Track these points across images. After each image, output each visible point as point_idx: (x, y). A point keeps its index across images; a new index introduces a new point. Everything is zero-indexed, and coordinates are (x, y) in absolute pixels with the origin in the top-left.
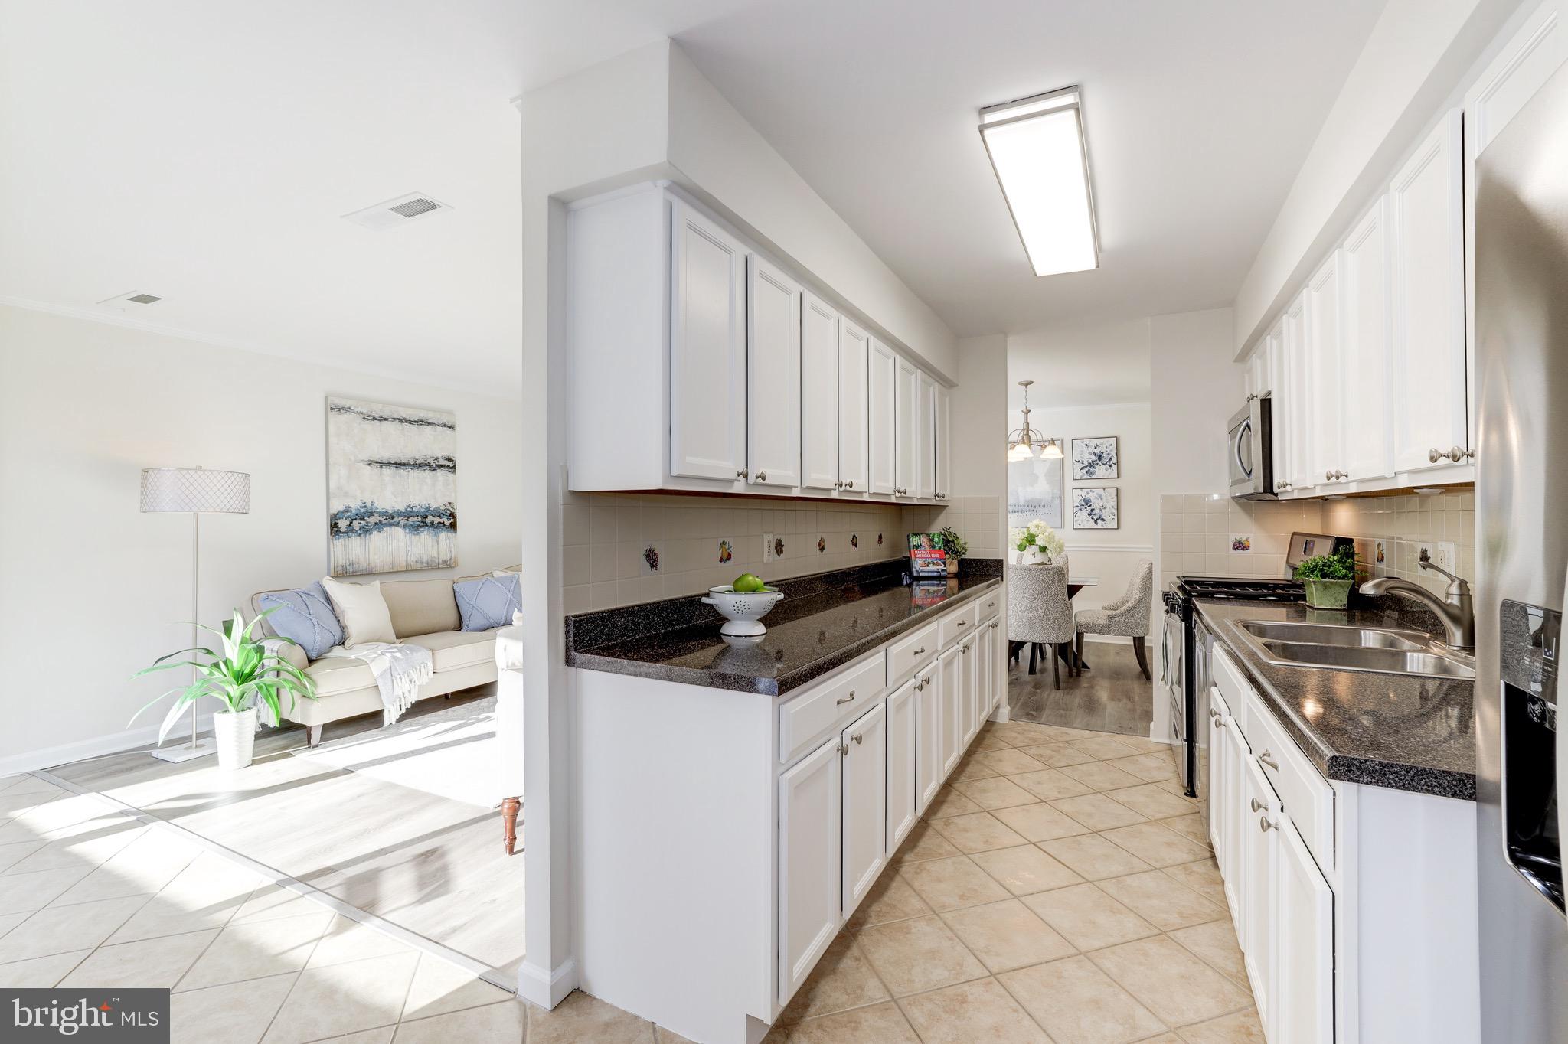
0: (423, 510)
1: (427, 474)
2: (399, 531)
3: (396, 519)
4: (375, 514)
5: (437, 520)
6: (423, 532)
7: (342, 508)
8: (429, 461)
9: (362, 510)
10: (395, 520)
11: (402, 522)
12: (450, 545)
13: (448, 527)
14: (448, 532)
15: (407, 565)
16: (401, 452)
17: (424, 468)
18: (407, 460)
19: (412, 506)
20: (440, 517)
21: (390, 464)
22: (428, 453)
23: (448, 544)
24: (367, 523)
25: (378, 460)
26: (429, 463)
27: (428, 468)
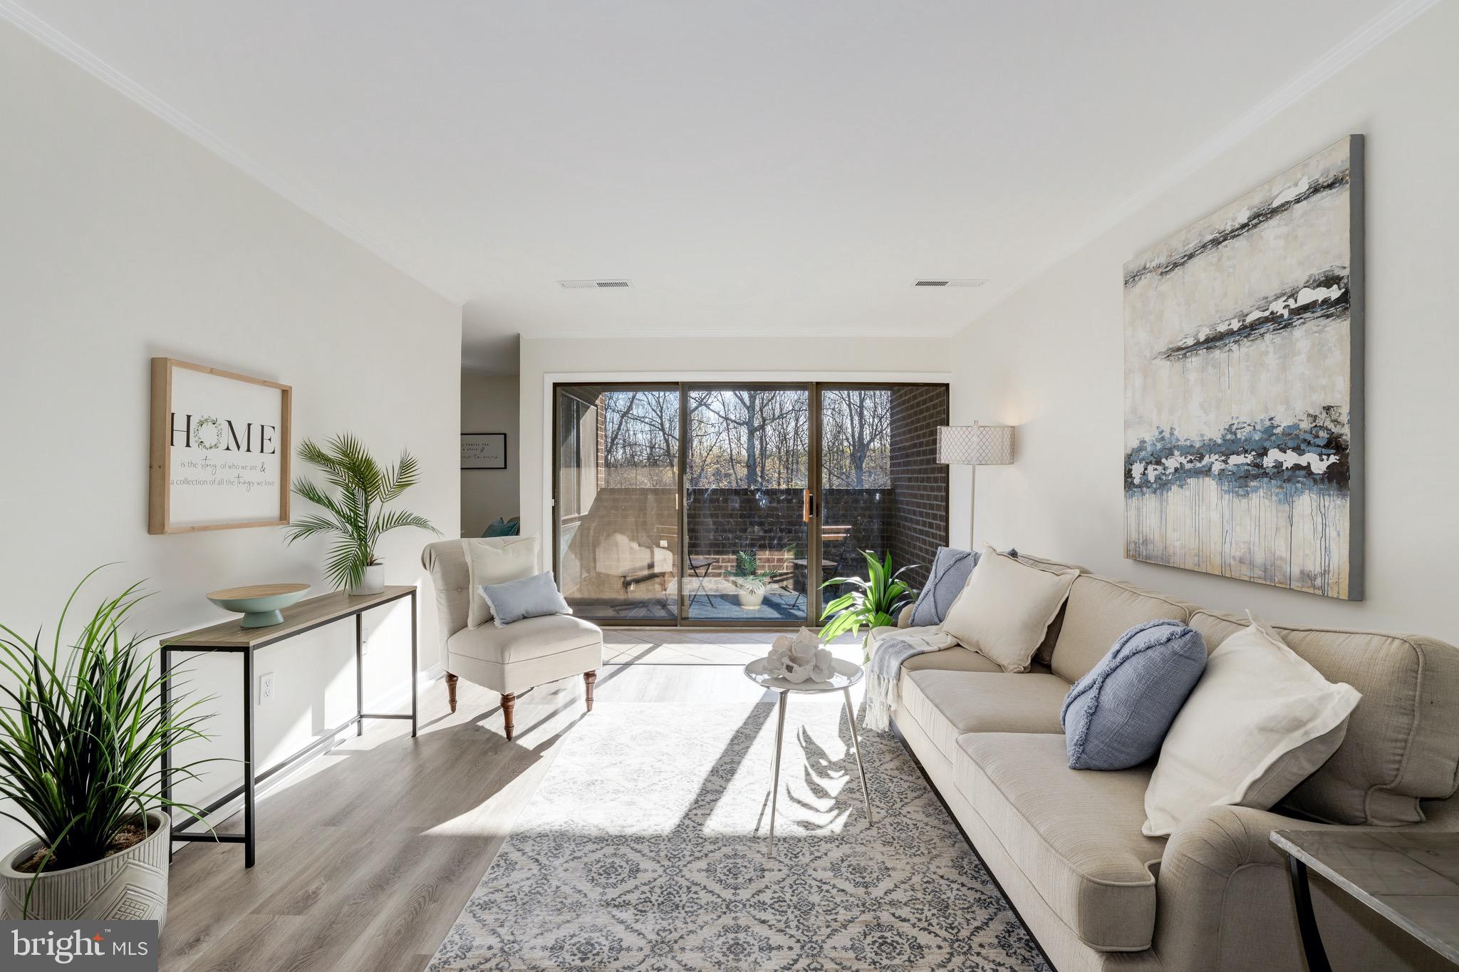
0: (1257, 437)
1: (1270, 342)
2: (1210, 484)
3: (1206, 460)
4: (1176, 453)
5: (1290, 459)
6: (1256, 489)
7: (1135, 444)
8: (1278, 307)
9: (1159, 446)
10: (1204, 463)
11: (1217, 467)
12: (1324, 530)
13: (1322, 479)
14: (1321, 493)
15: (1224, 565)
16: (1217, 312)
17: (1262, 331)
18: (1227, 323)
19: (1234, 427)
20: (1298, 450)
21: (1198, 344)
22: (1273, 288)
23: (1320, 527)
24: (1164, 469)
25: (1180, 344)
26: (1272, 313)
27: (1271, 326)
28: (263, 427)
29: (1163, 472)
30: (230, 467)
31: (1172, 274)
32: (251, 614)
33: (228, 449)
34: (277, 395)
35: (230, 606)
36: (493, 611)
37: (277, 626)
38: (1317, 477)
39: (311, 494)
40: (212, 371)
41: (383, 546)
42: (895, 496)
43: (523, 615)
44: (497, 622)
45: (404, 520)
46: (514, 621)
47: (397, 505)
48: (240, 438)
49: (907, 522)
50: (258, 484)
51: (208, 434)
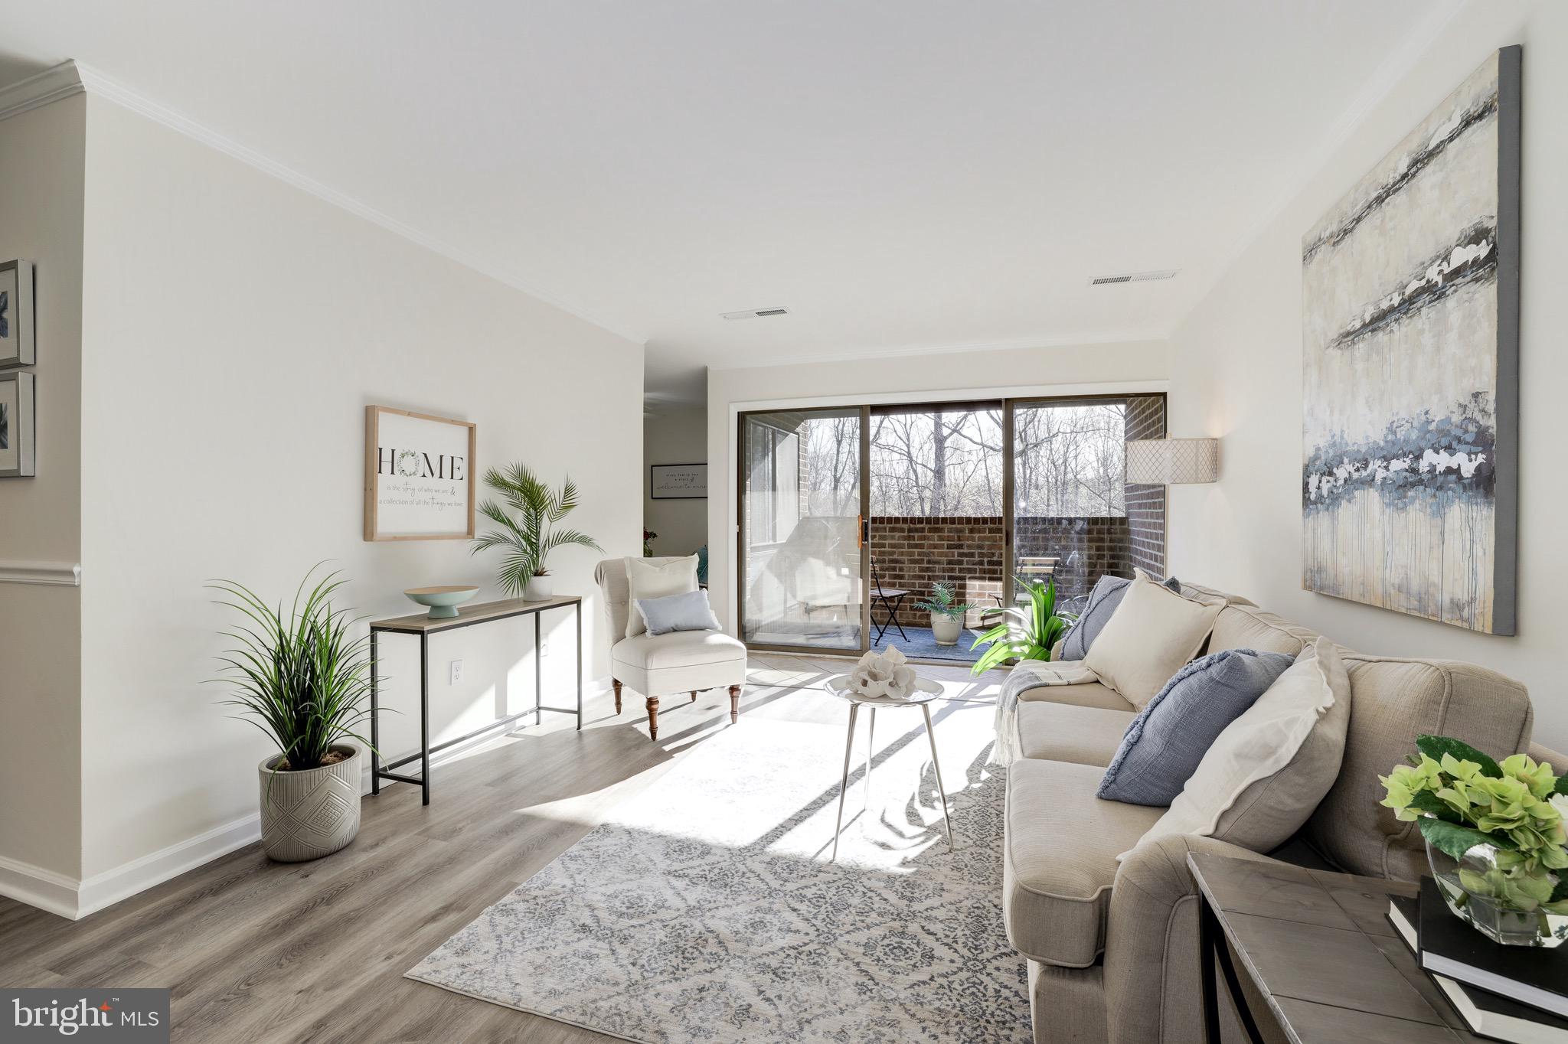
0: (1414, 435)
1: (1426, 315)
2: (1373, 497)
3: (1371, 467)
4: (1346, 460)
5: (1443, 461)
6: (1414, 499)
7: (1311, 452)
8: (1433, 275)
9: (1331, 453)
10: (1369, 470)
11: (1380, 474)
12: (1472, 548)
13: (1470, 484)
14: (1469, 502)
15: (1386, 595)
16: (1380, 285)
17: (1419, 304)
18: (1389, 298)
19: (1395, 425)
20: (1450, 449)
21: (1365, 326)
22: (1427, 251)
23: (1468, 547)
24: (1335, 481)
25: (1349, 328)
26: (1428, 281)
27: (1426, 298)
28: (452, 458)
29: (1335, 484)
30: (426, 491)
31: (1343, 243)
32: (436, 608)
33: (424, 476)
34: (465, 431)
35: (420, 600)
36: (646, 623)
37: (454, 618)
38: (1465, 481)
39: (495, 514)
40: (409, 414)
41: (551, 559)
42: (1128, 526)
43: (672, 628)
44: (648, 633)
45: (570, 538)
46: (664, 633)
47: (564, 525)
48: (434, 468)
49: (1137, 554)
50: (449, 504)
51: (408, 464)
